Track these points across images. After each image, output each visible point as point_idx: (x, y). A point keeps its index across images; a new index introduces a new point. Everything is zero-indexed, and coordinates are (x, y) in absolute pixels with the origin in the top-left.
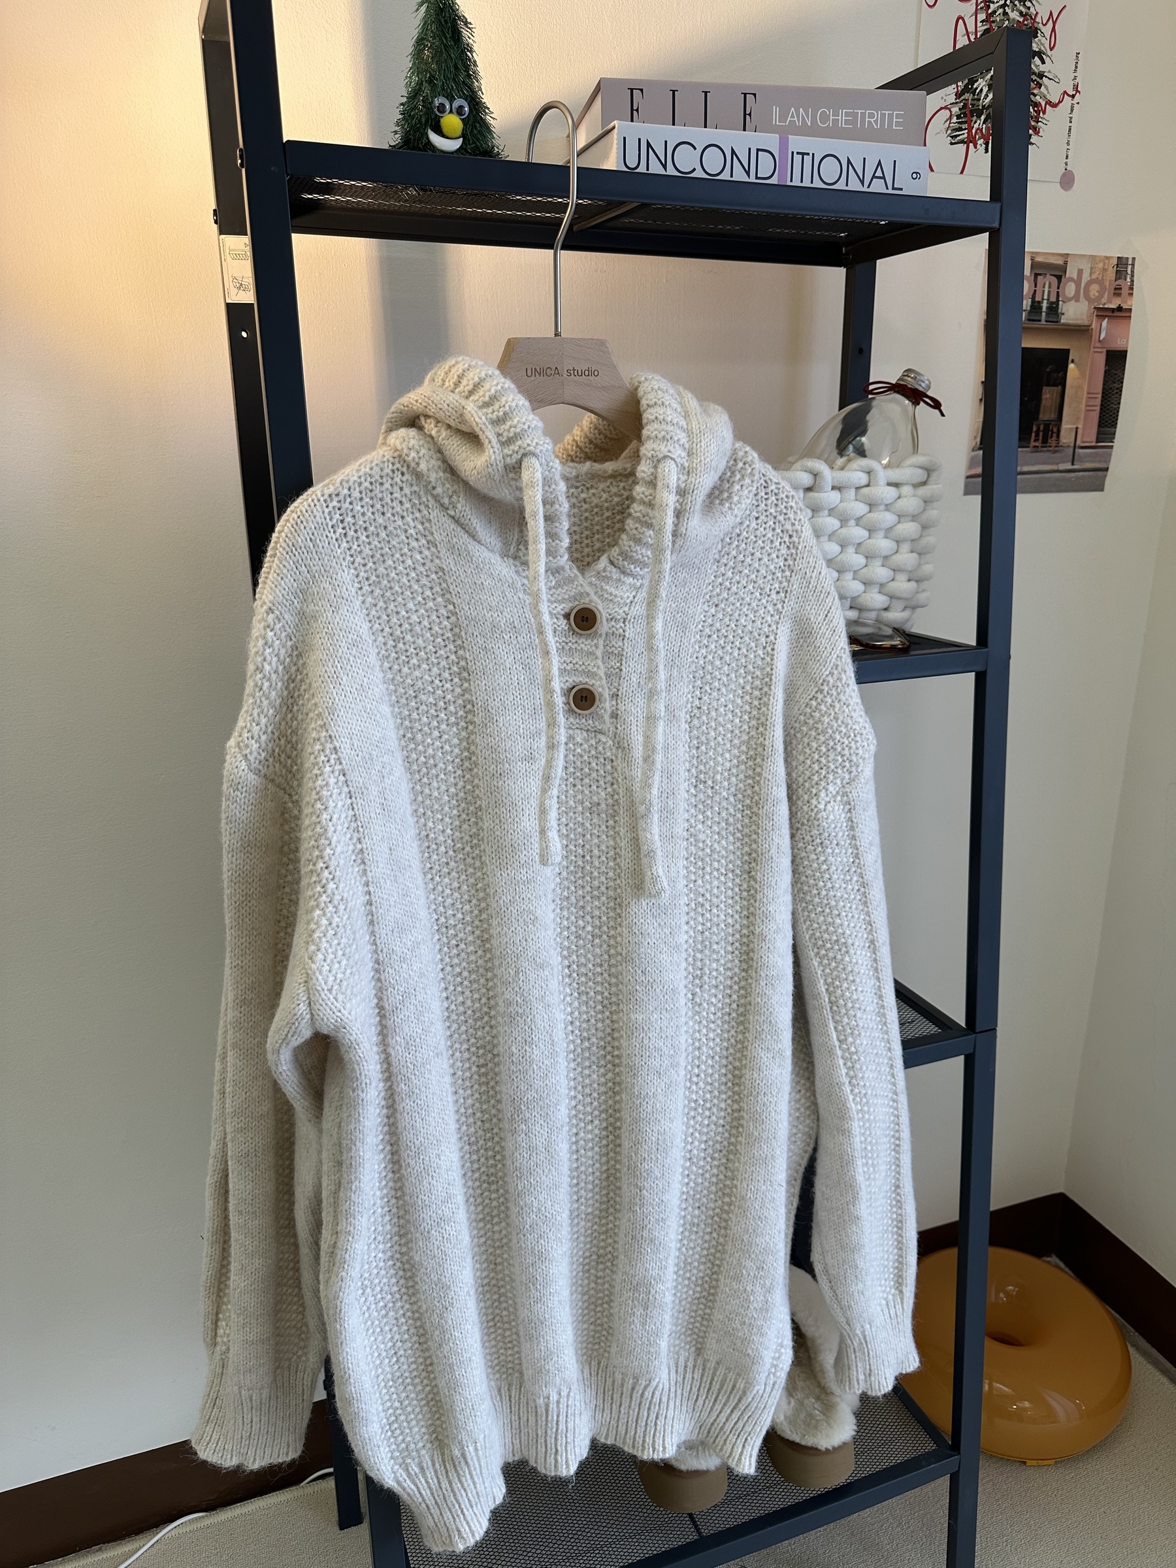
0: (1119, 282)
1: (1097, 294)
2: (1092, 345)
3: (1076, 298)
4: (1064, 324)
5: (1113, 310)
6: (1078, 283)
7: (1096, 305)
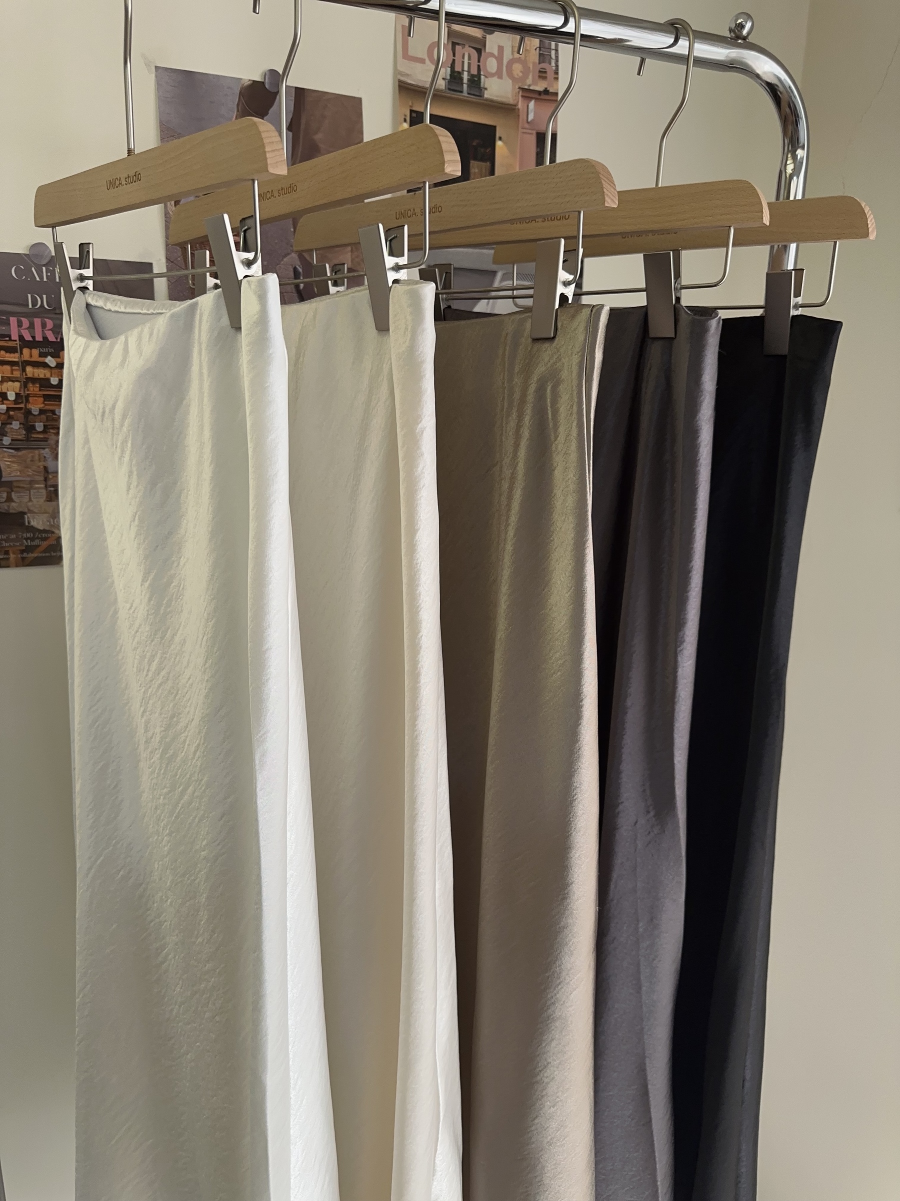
0: (543, 65)
1: (521, 74)
2: (520, 125)
3: (499, 74)
4: (487, 100)
5: (539, 93)
6: (500, 59)
7: (520, 85)
